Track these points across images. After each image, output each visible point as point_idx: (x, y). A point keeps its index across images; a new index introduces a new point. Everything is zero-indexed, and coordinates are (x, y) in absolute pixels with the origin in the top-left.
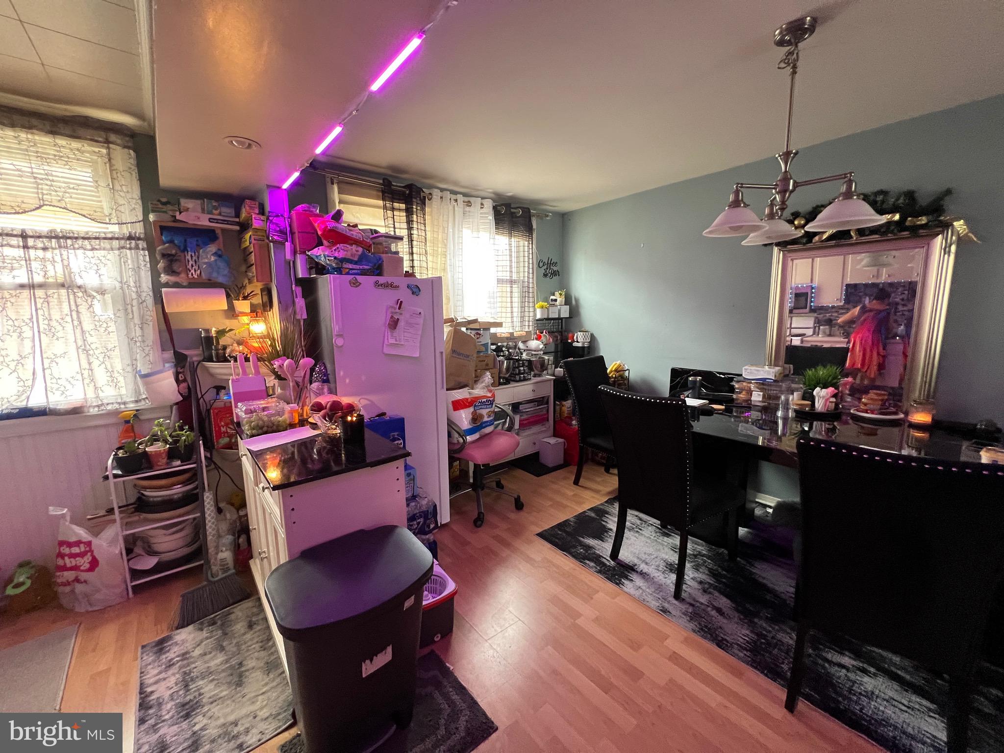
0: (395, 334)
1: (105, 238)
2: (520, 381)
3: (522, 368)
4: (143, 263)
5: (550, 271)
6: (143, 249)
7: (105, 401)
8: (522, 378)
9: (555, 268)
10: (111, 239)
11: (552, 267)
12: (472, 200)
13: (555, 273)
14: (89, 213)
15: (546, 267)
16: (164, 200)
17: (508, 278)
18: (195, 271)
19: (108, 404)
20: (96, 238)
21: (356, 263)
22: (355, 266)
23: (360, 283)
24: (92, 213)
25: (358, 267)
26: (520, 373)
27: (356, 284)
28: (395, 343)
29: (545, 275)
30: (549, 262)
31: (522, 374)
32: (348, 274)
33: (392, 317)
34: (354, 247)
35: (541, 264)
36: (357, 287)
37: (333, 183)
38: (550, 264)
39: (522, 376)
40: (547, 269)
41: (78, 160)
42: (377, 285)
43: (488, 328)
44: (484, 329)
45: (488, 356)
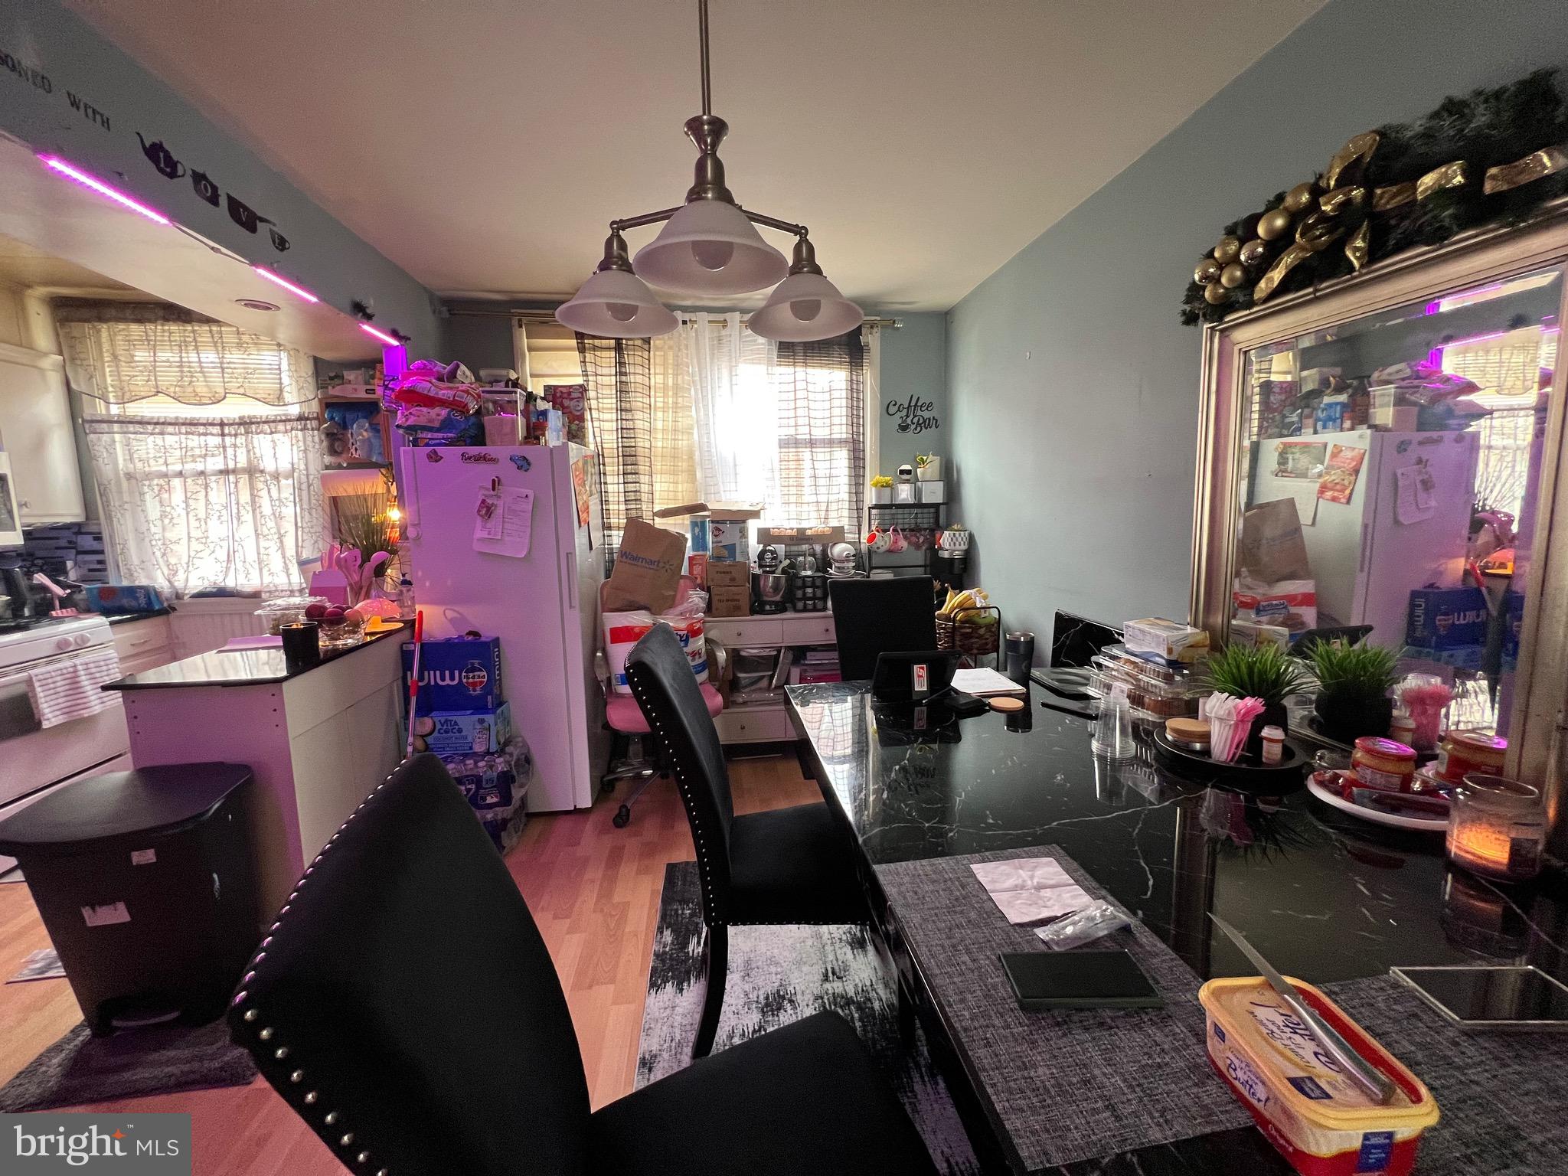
0: (489, 525)
1: (280, 421)
2: (805, 610)
3: (809, 590)
4: (311, 444)
5: (915, 420)
6: (313, 429)
7: (280, 588)
8: (810, 607)
9: (926, 415)
10: (284, 421)
11: (919, 413)
12: (728, 316)
13: (925, 424)
14: (264, 396)
15: (904, 412)
16: (332, 374)
17: (808, 437)
18: (356, 449)
19: (282, 591)
20: (274, 422)
21: (438, 430)
22: (436, 435)
23: (442, 458)
24: (266, 396)
25: (440, 435)
26: (805, 598)
27: (434, 457)
28: (487, 536)
29: (904, 428)
30: (913, 403)
31: (810, 599)
32: (427, 445)
33: (483, 501)
34: (437, 410)
35: (893, 410)
36: (437, 461)
37: (521, 326)
38: (914, 406)
39: (810, 602)
40: (907, 416)
41: (256, 344)
42: (465, 457)
43: (739, 519)
44: (732, 522)
45: (736, 564)
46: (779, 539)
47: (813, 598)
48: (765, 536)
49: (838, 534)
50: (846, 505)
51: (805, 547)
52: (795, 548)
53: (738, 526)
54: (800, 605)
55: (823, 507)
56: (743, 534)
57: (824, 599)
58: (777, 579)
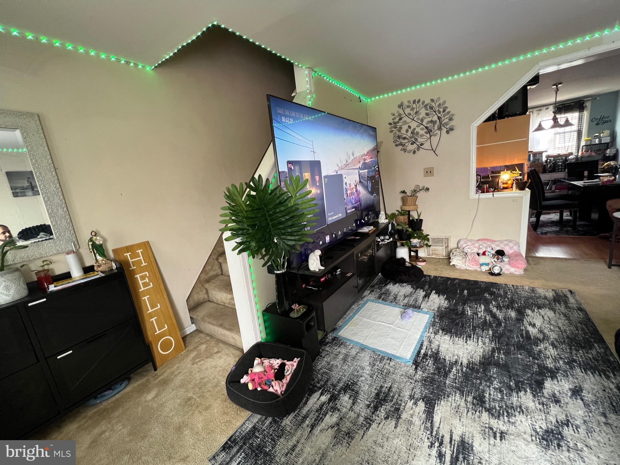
3: (560, 167)
8: (560, 171)
43: (541, 153)
44: (539, 154)
45: (539, 163)
46: (551, 157)
47: (561, 169)
48: (548, 157)
49: (571, 154)
50: (575, 146)
51: (560, 158)
52: (556, 159)
53: (540, 155)
54: (557, 171)
55: (567, 148)
56: (542, 156)
57: (565, 169)
58: (550, 165)
